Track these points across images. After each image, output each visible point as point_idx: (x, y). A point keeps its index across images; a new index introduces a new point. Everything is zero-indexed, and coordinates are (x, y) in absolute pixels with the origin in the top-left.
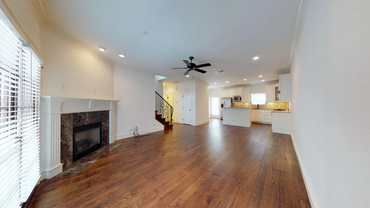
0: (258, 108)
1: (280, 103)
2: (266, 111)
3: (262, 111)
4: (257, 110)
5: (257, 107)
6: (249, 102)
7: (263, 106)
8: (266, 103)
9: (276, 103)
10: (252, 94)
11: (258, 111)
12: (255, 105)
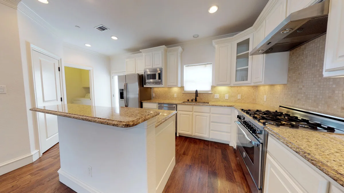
0: (196, 101)
1: (243, 88)
2: (214, 109)
3: (205, 109)
4: (195, 107)
5: (194, 98)
6: (179, 85)
7: (206, 94)
8: (213, 87)
9: (233, 89)
10: (185, 66)
11: (197, 108)
12: (189, 93)
